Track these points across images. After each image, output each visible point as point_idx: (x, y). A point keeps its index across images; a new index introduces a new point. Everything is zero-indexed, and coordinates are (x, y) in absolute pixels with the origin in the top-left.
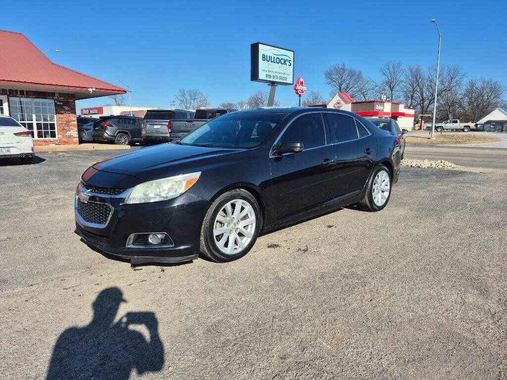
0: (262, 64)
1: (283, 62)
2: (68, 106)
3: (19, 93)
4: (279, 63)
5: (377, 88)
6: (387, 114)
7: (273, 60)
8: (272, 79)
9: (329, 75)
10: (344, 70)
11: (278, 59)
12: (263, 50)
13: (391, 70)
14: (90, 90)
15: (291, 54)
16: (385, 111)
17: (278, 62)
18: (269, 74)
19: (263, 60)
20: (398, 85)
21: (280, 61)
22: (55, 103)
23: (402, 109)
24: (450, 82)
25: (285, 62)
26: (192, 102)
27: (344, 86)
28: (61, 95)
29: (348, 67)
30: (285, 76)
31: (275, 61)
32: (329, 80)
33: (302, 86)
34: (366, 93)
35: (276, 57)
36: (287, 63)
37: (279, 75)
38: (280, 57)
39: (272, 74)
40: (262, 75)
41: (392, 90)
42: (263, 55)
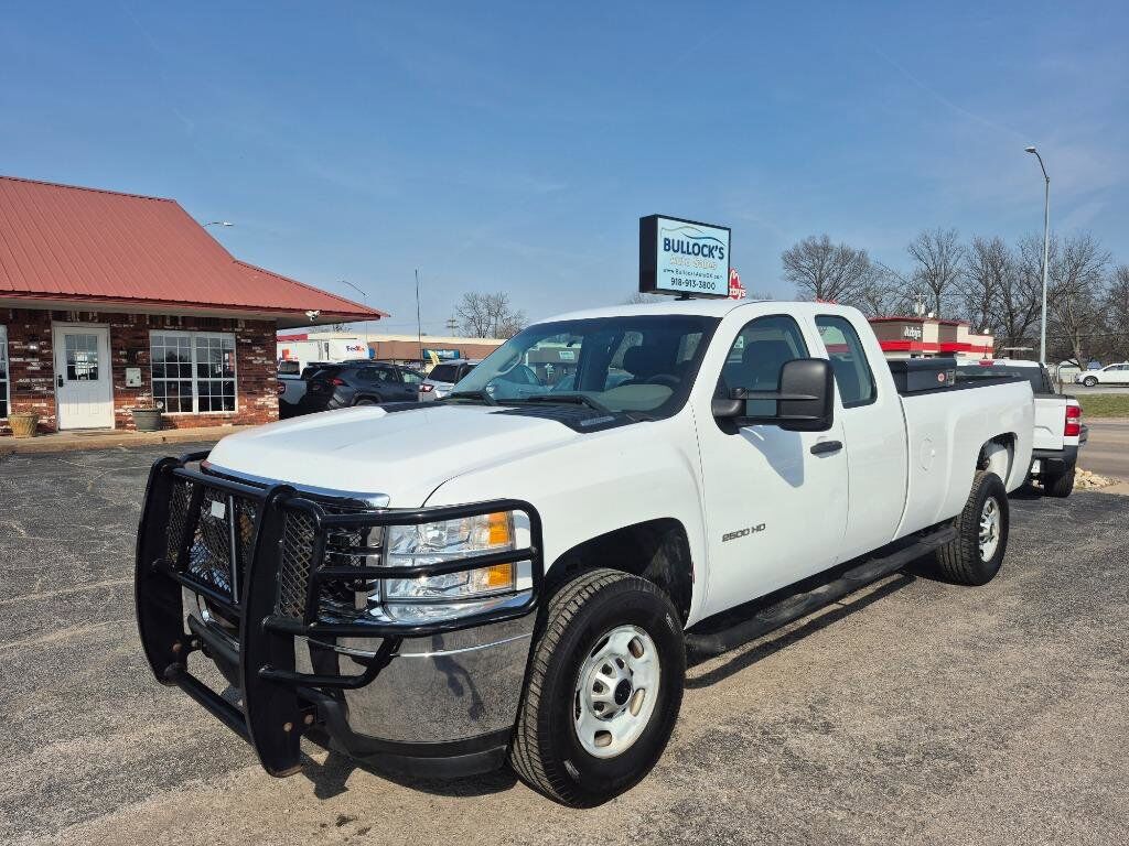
0: (664, 258)
1: (706, 251)
2: (263, 346)
3: (168, 321)
4: (698, 254)
5: (904, 287)
6: (930, 346)
7: (685, 249)
8: (683, 288)
9: (792, 260)
10: (827, 249)
11: (696, 247)
12: (665, 229)
13: (935, 248)
14: (310, 314)
15: (723, 235)
16: (926, 340)
17: (696, 251)
18: (679, 276)
19: (665, 250)
20: (952, 281)
21: (701, 250)
22: (237, 340)
23: (963, 335)
24: (1073, 274)
25: (710, 251)
26: (493, 320)
27: (826, 283)
28: (249, 324)
29: (835, 243)
30: (711, 280)
31: (690, 250)
32: (793, 272)
33: (737, 287)
34: (878, 299)
35: (692, 242)
36: (716, 253)
37: (698, 279)
38: (701, 243)
39: (684, 278)
40: (663, 281)
41: (938, 293)
42: (666, 239)
